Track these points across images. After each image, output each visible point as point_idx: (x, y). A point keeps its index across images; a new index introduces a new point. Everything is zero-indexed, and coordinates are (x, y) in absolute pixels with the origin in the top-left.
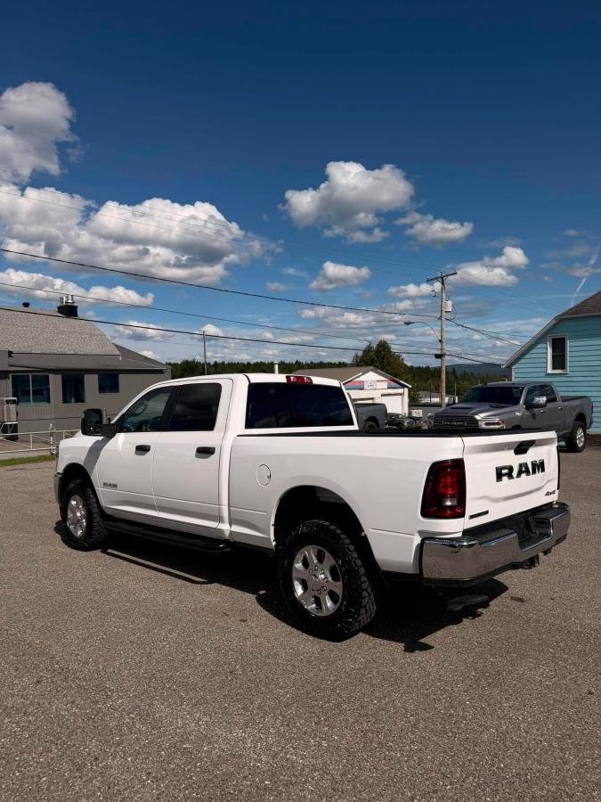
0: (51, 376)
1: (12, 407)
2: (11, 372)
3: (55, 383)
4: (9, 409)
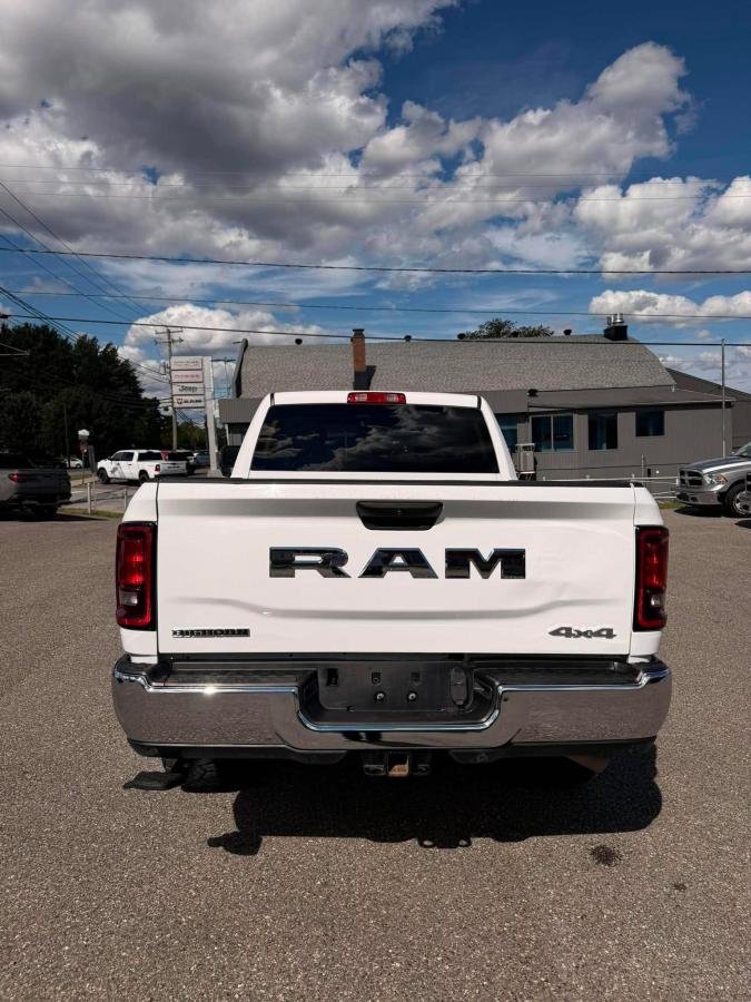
0: (576, 417)
1: (530, 454)
2: (533, 413)
3: (580, 425)
4: (525, 456)
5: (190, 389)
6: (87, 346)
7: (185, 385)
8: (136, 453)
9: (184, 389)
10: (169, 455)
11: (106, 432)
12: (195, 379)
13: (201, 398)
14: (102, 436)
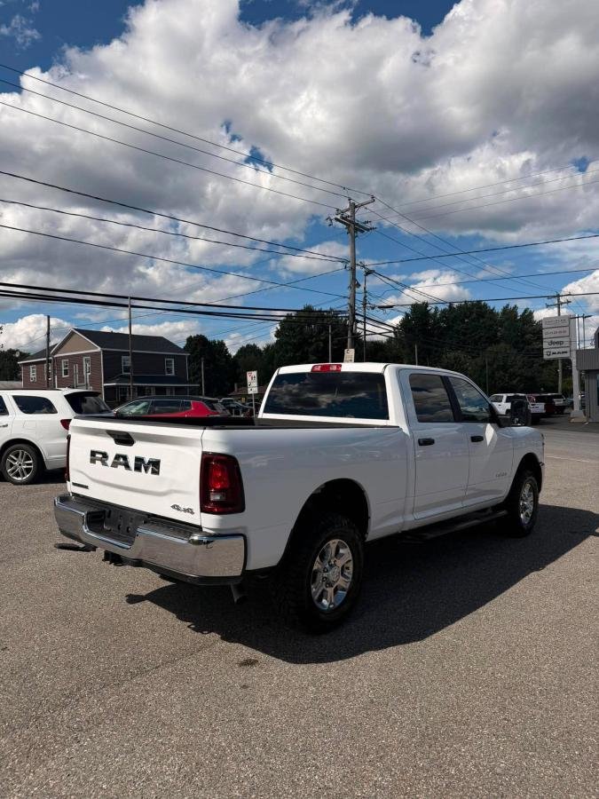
5: (557, 343)
6: (509, 313)
7: (553, 340)
8: (505, 396)
9: (552, 343)
10: (536, 398)
11: (518, 378)
12: (562, 334)
13: (568, 349)
14: (515, 382)
